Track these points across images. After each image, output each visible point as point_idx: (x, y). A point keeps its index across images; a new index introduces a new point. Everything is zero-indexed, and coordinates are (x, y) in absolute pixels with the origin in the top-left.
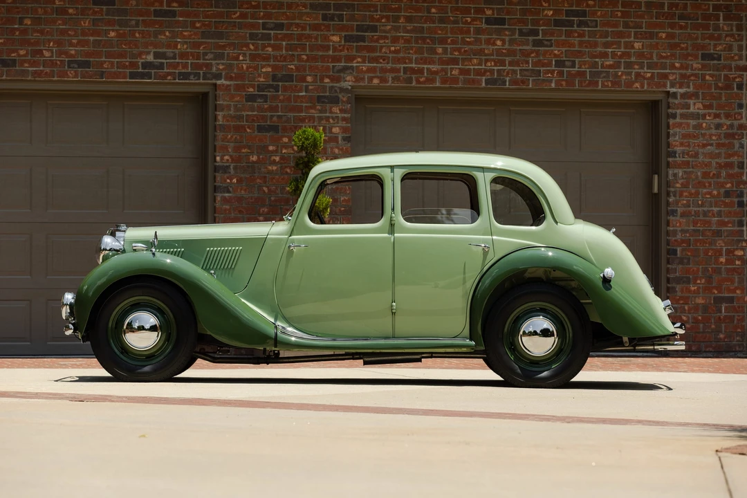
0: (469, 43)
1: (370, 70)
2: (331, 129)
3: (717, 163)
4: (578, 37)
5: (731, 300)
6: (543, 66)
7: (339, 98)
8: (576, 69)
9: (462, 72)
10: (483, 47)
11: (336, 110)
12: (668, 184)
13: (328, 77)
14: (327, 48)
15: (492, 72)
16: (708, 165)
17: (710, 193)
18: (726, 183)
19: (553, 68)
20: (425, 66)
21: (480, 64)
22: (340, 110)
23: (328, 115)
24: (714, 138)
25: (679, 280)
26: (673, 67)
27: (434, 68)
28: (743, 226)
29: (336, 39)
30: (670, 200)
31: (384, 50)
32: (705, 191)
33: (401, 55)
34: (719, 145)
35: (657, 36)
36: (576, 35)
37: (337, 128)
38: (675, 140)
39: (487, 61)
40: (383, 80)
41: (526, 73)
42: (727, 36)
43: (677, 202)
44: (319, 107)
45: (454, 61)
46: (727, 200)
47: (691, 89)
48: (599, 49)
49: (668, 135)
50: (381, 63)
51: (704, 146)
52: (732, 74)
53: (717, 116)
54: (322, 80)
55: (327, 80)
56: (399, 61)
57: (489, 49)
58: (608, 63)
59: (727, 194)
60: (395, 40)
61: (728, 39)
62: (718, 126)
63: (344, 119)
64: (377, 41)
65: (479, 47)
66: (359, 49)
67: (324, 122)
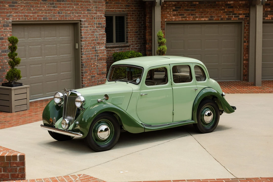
0: (39, 7)
1: (16, 16)
2: (7, 35)
3: (91, 40)
4: (62, 5)
5: (94, 76)
6: (55, 14)
7: (9, 25)
8: (62, 14)
9: (38, 16)
10: (42, 8)
11: (8, 29)
12: (81, 46)
13: (6, 18)
14: (5, 9)
15: (44, 15)
16: (89, 40)
17: (90, 48)
18: (93, 45)
19: (57, 14)
20: (29, 14)
21: (41, 13)
22: (9, 29)
23: (6, 30)
24: (90, 33)
25: (85, 73)
26: (82, 13)
27: (31, 15)
28: (96, 56)
29: (7, 6)
30: (82, 50)
31: (19, 9)
32: (89, 47)
33: (23, 11)
34: (91, 35)
35: (78, 4)
36: (62, 4)
37: (9, 35)
38: (82, 34)
39: (43, 12)
40: (19, 19)
41: (52, 16)
42: (92, 4)
43: (84, 51)
44: (4, 28)
45: (35, 13)
46: (93, 50)
47: (85, 20)
48: (67, 9)
49: (81, 32)
50: (18, 14)
51: (89, 35)
52: (93, 15)
53: (91, 27)
54: (4, 19)
55: (5, 19)
56: (23, 13)
57: (43, 9)
58: (69, 12)
59: (93, 48)
60: (21, 6)
61: (92, 5)
62: (91, 30)
63: (10, 32)
64: (17, 7)
65: (41, 8)
66: (13, 9)
67: (5, 33)
